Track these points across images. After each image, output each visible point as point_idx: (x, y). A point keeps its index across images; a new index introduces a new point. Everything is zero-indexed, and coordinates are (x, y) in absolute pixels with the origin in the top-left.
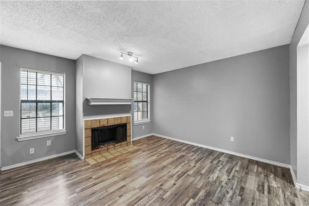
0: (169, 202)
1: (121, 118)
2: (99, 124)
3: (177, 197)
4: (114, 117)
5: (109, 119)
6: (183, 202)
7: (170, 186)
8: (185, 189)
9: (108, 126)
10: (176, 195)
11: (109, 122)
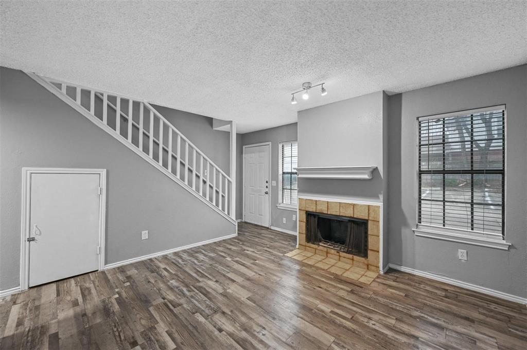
0: (186, 319)
1: (354, 205)
2: (315, 208)
3: (191, 328)
4: (339, 201)
5: (331, 202)
6: (177, 334)
7: (219, 323)
8: (202, 344)
9: (327, 214)
10: (195, 328)
11: (329, 207)
